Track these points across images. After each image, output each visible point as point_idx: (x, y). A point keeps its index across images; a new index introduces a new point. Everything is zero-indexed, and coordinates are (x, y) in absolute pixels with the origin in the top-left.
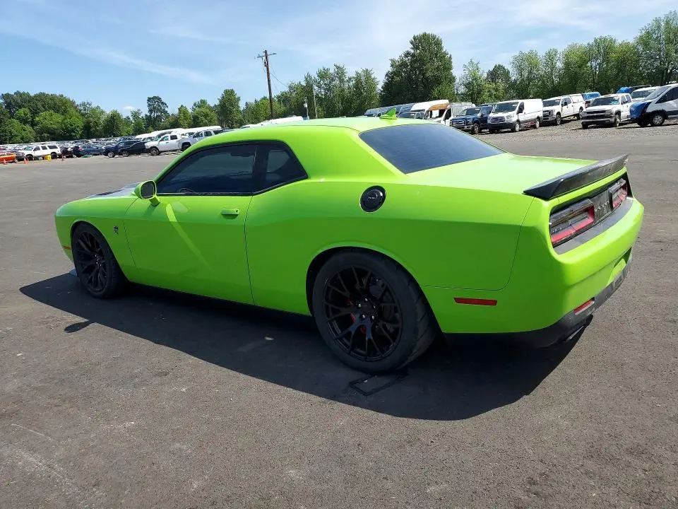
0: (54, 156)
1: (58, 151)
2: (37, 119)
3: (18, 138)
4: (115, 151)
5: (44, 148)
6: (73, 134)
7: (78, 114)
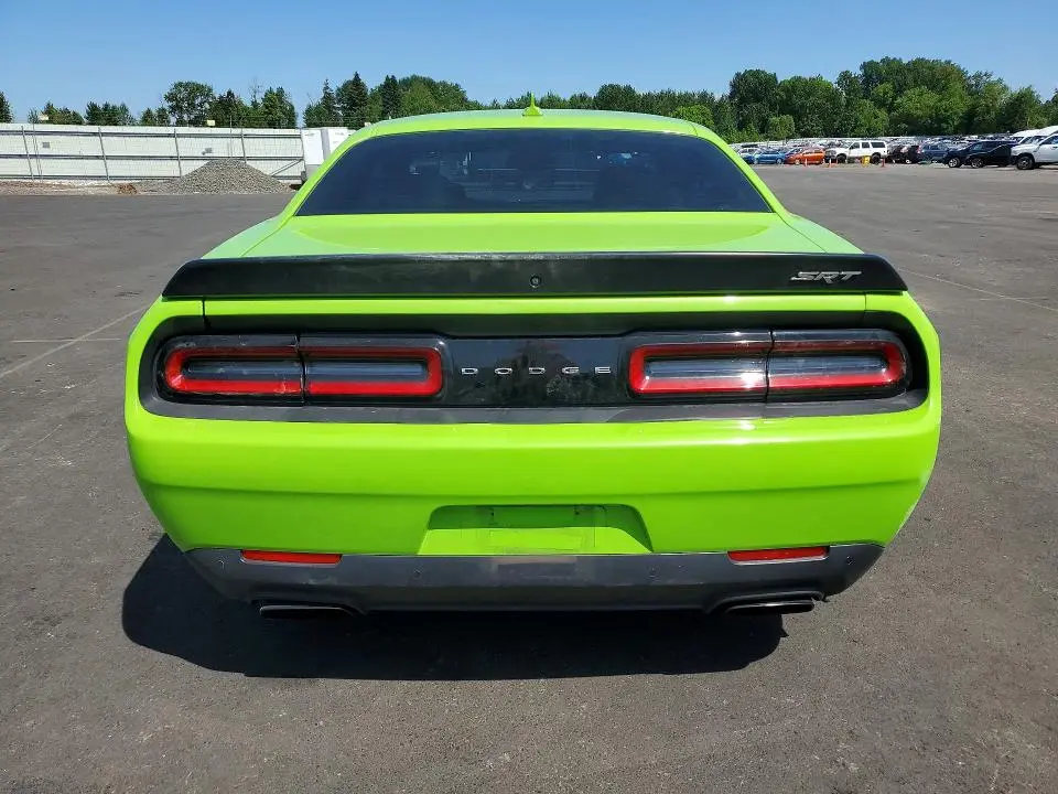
0: (875, 159)
1: (883, 151)
2: (899, 100)
3: (863, 130)
4: (962, 159)
5: (865, 146)
6: (944, 125)
7: (965, 93)
